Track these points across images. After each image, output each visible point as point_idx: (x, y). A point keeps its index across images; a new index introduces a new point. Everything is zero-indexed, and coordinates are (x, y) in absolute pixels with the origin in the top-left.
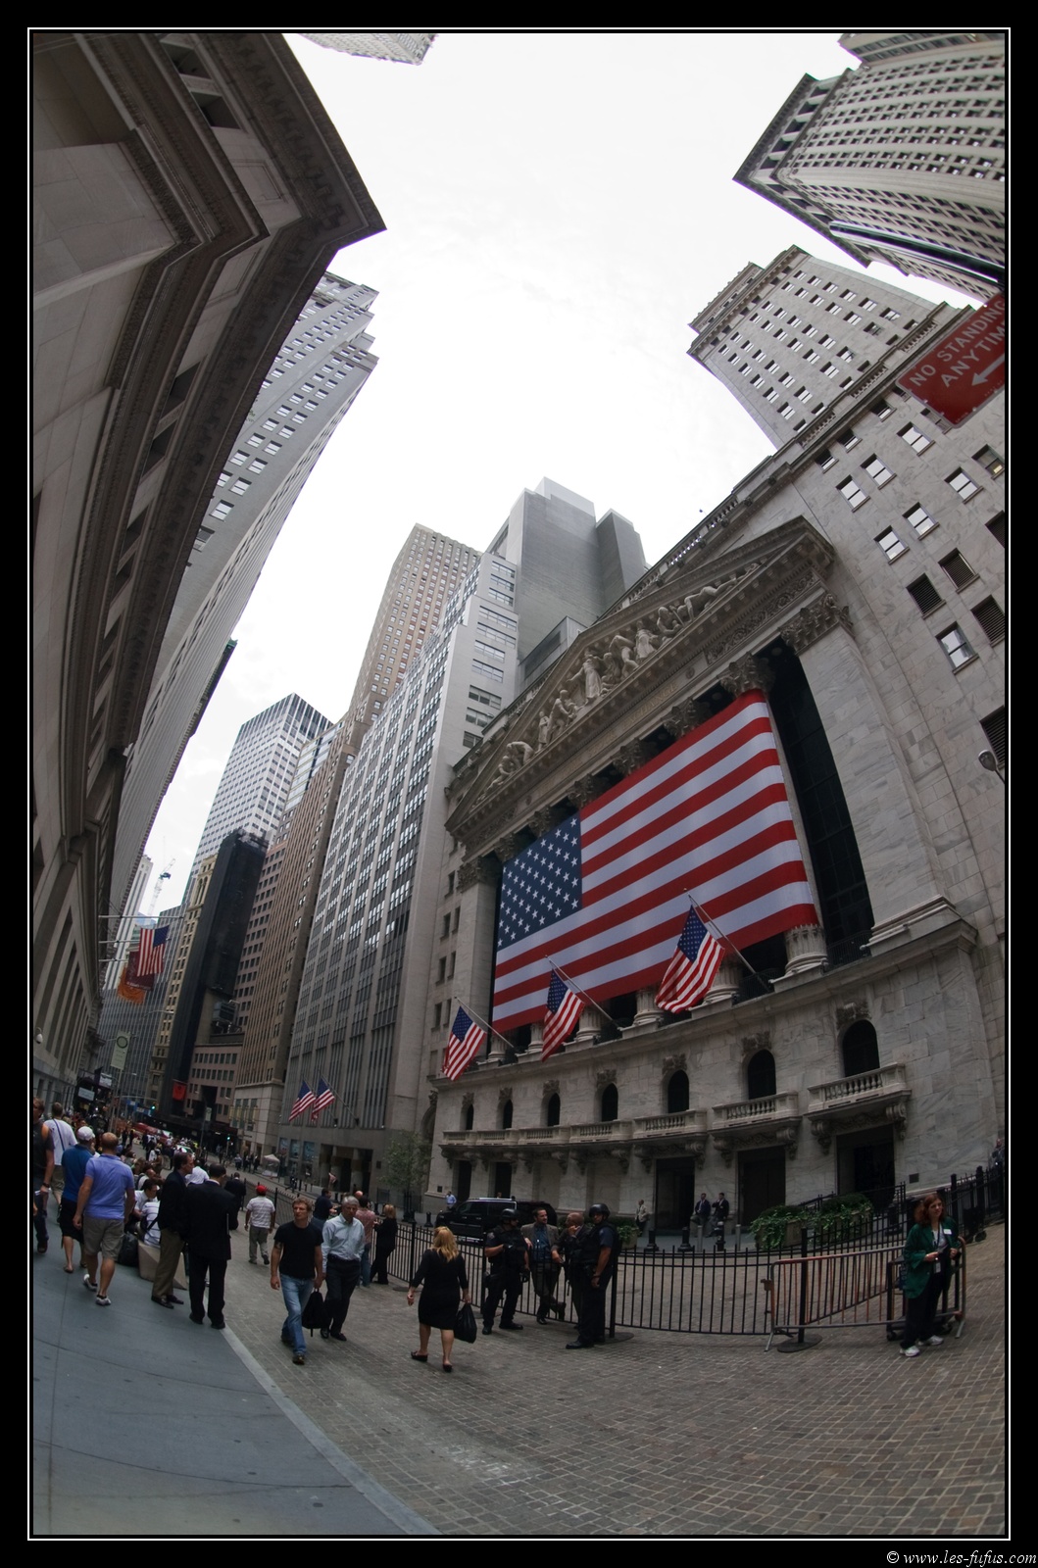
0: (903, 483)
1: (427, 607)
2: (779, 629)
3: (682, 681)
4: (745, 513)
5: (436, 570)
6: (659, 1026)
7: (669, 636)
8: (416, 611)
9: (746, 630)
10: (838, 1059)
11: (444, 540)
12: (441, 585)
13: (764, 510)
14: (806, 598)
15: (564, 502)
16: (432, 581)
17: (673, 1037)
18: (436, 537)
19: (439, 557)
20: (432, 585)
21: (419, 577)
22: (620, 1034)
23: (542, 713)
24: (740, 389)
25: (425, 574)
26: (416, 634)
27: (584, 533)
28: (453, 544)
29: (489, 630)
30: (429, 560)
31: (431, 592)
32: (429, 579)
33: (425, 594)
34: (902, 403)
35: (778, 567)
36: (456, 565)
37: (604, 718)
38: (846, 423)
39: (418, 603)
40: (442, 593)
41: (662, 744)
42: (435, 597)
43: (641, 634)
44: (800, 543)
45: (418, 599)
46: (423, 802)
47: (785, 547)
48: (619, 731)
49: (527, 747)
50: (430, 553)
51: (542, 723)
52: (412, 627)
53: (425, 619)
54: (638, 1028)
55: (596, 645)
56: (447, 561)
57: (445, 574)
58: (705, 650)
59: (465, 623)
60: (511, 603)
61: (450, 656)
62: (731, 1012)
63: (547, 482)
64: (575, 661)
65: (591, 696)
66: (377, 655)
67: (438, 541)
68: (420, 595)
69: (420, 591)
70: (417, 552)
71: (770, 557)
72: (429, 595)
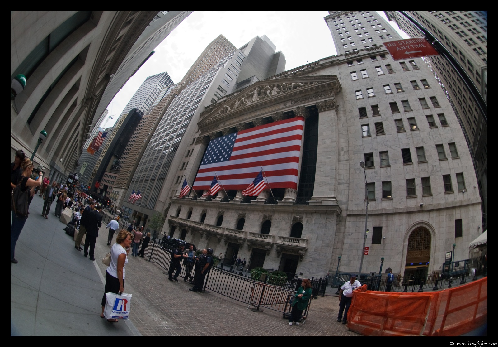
0: (370, 80)
1: (215, 59)
2: (316, 103)
3: (282, 106)
4: (320, 67)
5: (222, 49)
6: (241, 203)
7: (283, 92)
8: (211, 59)
9: (306, 99)
10: (290, 231)
11: (228, 41)
12: (222, 54)
13: (326, 69)
14: (328, 98)
15: (268, 44)
16: (219, 52)
17: (244, 207)
18: (225, 40)
19: (224, 46)
20: (219, 53)
21: (216, 49)
22: (229, 201)
23: (237, 100)
24: (334, 34)
25: (218, 49)
26: (209, 66)
27: (270, 54)
28: (230, 44)
29: (231, 71)
30: (221, 46)
31: (218, 55)
32: (218, 51)
33: (216, 55)
34: (381, 60)
35: (323, 86)
36: (228, 50)
37: (255, 108)
38: (361, 57)
39: (213, 57)
40: (221, 56)
41: (269, 121)
42: (218, 57)
43: (275, 88)
44: (332, 82)
45: (213, 56)
46: (193, 115)
47: (328, 81)
48: (258, 113)
49: (229, 108)
50: (222, 44)
51: (236, 103)
52: (208, 63)
53: (213, 62)
54: (235, 201)
55: (261, 87)
56: (226, 48)
57: (224, 51)
58: (292, 100)
59: (224, 67)
60: (240, 66)
61: (216, 75)
62: (263, 206)
63: (265, 36)
64: (253, 89)
65: (253, 100)
66: (195, 68)
67: (226, 41)
68: (214, 55)
69: (215, 54)
70: (218, 42)
71: (322, 82)
72: (217, 56)
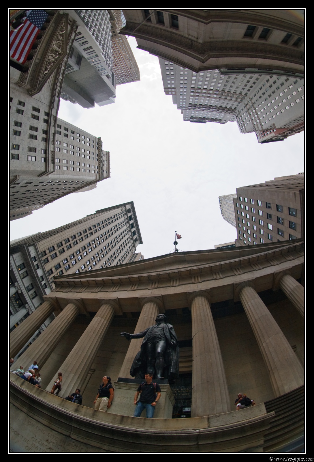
1: (122, 64)
5: (127, 73)
8: (124, 61)
11: (130, 81)
12: (123, 71)
16: (126, 70)
19: (128, 76)
20: (125, 69)
21: (129, 69)
25: (129, 71)
26: (119, 56)
28: (128, 82)
30: (130, 74)
31: (124, 67)
32: (127, 70)
33: (125, 66)
36: (123, 78)
39: (125, 63)
40: (121, 69)
42: (122, 67)
45: (125, 64)
50: (131, 76)
52: (122, 57)
53: (120, 61)
56: (126, 77)
57: (124, 74)
66: (125, 45)
67: (132, 80)
68: (126, 65)
69: (126, 66)
70: (135, 74)
72: (124, 66)
